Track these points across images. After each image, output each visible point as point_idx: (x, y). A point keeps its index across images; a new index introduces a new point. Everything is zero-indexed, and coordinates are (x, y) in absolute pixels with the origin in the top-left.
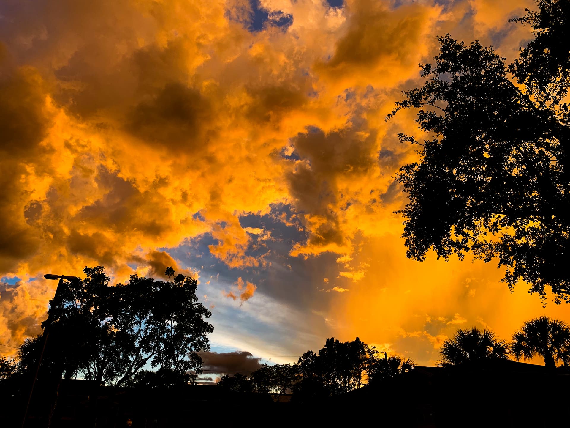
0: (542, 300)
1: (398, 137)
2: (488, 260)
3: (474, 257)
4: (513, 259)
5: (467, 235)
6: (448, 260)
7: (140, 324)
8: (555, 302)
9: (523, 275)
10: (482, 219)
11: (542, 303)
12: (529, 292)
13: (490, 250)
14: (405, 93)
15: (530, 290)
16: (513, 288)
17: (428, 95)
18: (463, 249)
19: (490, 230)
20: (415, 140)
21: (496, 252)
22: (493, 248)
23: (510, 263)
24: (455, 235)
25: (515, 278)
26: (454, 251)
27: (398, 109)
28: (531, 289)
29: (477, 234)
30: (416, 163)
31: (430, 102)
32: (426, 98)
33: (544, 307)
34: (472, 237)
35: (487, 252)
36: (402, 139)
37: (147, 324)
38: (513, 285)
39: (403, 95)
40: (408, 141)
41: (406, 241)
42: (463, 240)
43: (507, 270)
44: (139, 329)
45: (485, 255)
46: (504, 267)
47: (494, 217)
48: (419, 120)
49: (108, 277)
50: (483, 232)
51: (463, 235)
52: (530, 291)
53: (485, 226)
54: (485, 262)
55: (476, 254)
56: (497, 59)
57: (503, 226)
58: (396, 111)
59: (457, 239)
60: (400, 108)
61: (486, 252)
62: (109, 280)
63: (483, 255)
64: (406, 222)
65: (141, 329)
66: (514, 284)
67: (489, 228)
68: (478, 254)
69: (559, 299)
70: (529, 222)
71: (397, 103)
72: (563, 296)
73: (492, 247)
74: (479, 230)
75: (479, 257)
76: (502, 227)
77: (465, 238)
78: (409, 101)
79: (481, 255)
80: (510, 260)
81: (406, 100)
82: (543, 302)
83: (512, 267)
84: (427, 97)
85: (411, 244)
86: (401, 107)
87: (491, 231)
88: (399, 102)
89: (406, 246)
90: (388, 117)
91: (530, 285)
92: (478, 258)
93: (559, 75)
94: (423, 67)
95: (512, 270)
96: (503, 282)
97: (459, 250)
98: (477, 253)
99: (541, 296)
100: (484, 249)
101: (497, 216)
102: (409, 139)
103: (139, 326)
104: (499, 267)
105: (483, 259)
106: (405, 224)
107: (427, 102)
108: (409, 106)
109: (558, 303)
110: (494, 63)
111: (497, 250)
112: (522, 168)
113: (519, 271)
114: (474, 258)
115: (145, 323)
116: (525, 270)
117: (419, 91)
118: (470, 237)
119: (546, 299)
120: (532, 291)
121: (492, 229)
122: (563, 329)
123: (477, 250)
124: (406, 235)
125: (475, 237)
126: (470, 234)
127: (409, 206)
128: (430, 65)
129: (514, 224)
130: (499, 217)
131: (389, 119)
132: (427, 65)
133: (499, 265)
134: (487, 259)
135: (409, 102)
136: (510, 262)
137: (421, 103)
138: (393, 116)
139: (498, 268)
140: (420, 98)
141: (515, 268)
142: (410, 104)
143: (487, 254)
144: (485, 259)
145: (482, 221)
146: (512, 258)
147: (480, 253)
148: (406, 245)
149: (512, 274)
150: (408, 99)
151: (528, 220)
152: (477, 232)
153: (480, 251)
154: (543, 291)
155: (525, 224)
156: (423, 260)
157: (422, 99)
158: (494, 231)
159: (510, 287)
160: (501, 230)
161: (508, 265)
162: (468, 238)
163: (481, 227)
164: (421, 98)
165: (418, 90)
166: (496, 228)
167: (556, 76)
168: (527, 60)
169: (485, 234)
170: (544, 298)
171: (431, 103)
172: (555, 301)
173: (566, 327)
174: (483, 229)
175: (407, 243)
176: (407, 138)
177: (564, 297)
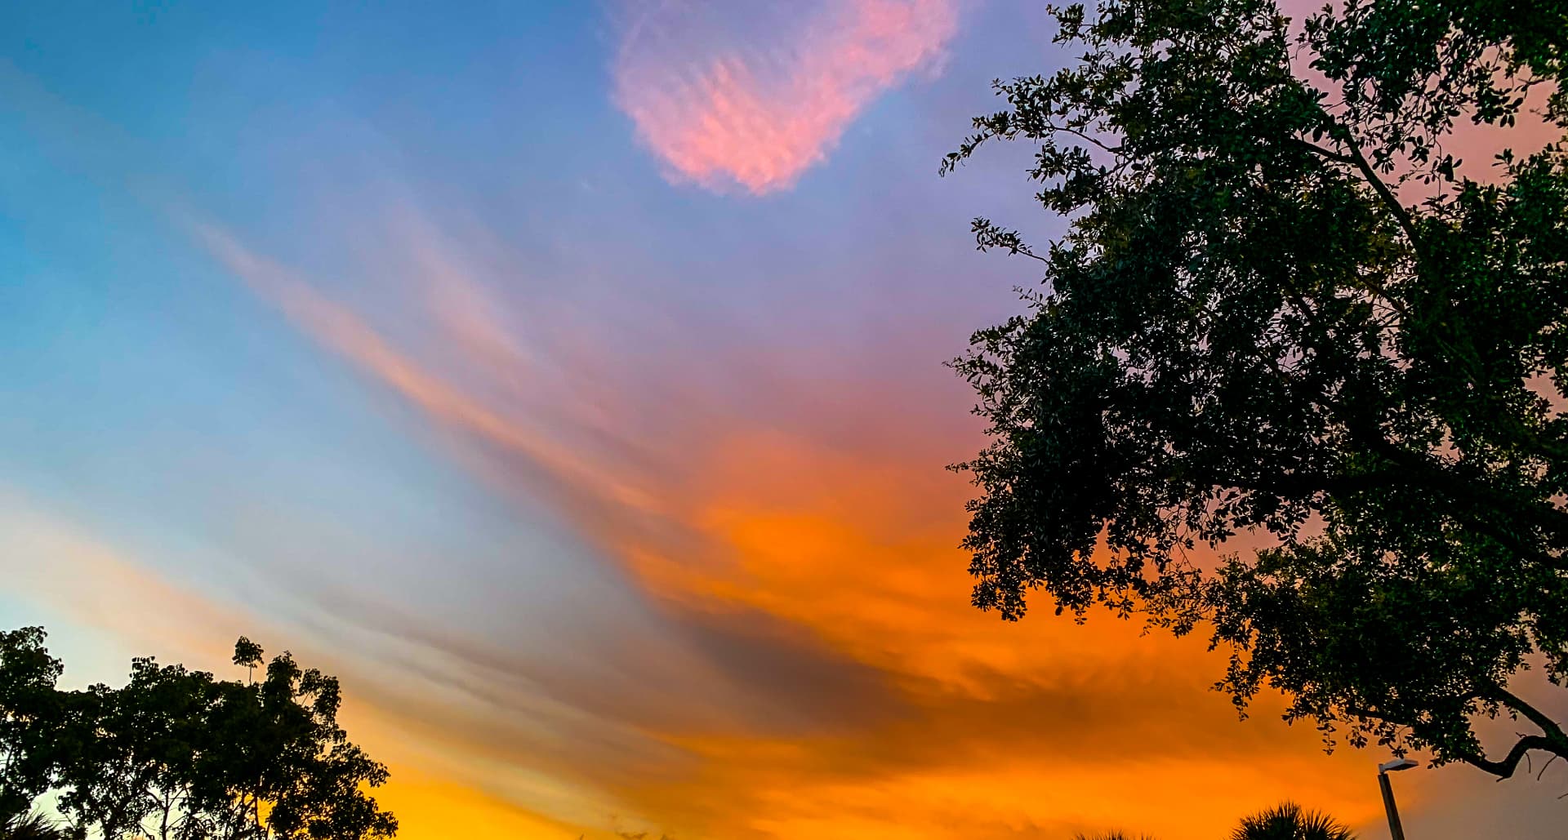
0: (1325, 734)
1: (973, 231)
2: (1182, 629)
3: (1149, 620)
4: (1250, 627)
5: (1142, 548)
6: (1084, 619)
7: (166, 810)
8: (1352, 742)
9: (1274, 672)
10: (1185, 504)
11: (1324, 741)
12: (1285, 718)
13: (1192, 601)
14: (1004, 88)
15: (1288, 710)
16: (1246, 704)
17: (1068, 102)
18: (1131, 585)
19: (1204, 536)
20: (1021, 242)
21: (1208, 605)
22: (1198, 595)
23: (1242, 637)
24: (1110, 547)
25: (1253, 679)
26: (1100, 595)
27: (979, 139)
28: (1291, 710)
29: (1167, 542)
30: (1019, 317)
31: (1074, 124)
32: (1063, 111)
33: (1329, 752)
34: (1155, 553)
35: (1184, 606)
36: (983, 239)
37: (187, 809)
38: (1245, 699)
39: (998, 94)
40: (1002, 245)
41: (974, 560)
42: (1131, 560)
43: (1234, 656)
44: (161, 823)
45: (1175, 616)
46: (1226, 647)
47: (1218, 496)
48: (1040, 171)
49: (56, 662)
50: (1184, 540)
51: (1129, 548)
52: (1288, 714)
53: (1189, 523)
54: (1177, 635)
55: (1154, 611)
56: (1271, 13)
57: (1239, 523)
58: (974, 145)
59: (1113, 558)
60: (986, 136)
61: (1180, 607)
62: (60, 669)
63: (1171, 614)
64: (976, 503)
65: (168, 824)
66: (1248, 694)
67: (1201, 528)
68: (1158, 612)
69: (1363, 733)
70: (1309, 513)
71: (976, 120)
72: (1371, 726)
73: (1198, 593)
74: (1172, 531)
75: (1160, 619)
76: (1235, 526)
77: (1134, 555)
78: (1014, 116)
79: (1165, 616)
80: (1241, 628)
81: (1006, 113)
82: (1326, 738)
83: (1246, 647)
84: (1066, 106)
85: (987, 569)
86: (989, 131)
87: (1207, 539)
88: (983, 118)
89: (972, 573)
90: (949, 160)
91: (1290, 698)
92: (1158, 621)
93: (1438, 68)
94: (1061, 14)
95: (1246, 657)
96: (1220, 690)
97: (1119, 589)
98: (1156, 609)
99: (1322, 724)
100: (1176, 597)
101: (1226, 492)
102: (1005, 239)
103: (162, 816)
104: (1212, 648)
105: (1172, 625)
106: (974, 509)
107: (1064, 124)
108: (1014, 132)
109: (1360, 743)
110: (1261, 22)
111: (1211, 599)
112: (1305, 355)
113: (1264, 659)
114: (1148, 623)
115: (182, 805)
116: (1279, 658)
117: (1046, 85)
118: (1148, 553)
119: (1334, 730)
120: (1293, 715)
121: (1208, 532)
122: (1332, 834)
123: (1156, 601)
124: (973, 542)
125: (1162, 552)
126: (1148, 546)
127: (991, 453)
128: (1081, 8)
129: (1269, 518)
130: (1233, 495)
131: (952, 169)
132: (1073, 10)
133: (1212, 643)
134: (1183, 626)
135: (1014, 118)
136: (1242, 633)
137: (1047, 124)
138: (964, 160)
139: (1209, 650)
140: (1047, 109)
141: (1255, 652)
142: (1016, 126)
143: (1181, 612)
144: (1175, 627)
145: (1182, 507)
146: (1247, 622)
147: (1163, 608)
148: (972, 571)
149: (1244, 667)
150: (1012, 108)
151: (1307, 508)
152: (1167, 538)
153: (1166, 602)
154: (1327, 711)
155: (1297, 520)
156: (1018, 616)
157: (1051, 113)
158: (1213, 538)
159: (1238, 704)
160: (1233, 534)
161: (1236, 643)
162: (1143, 554)
163: (1178, 524)
164: (1050, 110)
165: (1042, 83)
166: (1219, 530)
167: (1428, 69)
168: (1355, 15)
169: (1189, 544)
170: (1331, 729)
171: (1077, 128)
172: (1351, 737)
173: (1338, 831)
174: (1182, 529)
175: (977, 567)
176: (1000, 235)
177: (1374, 728)
